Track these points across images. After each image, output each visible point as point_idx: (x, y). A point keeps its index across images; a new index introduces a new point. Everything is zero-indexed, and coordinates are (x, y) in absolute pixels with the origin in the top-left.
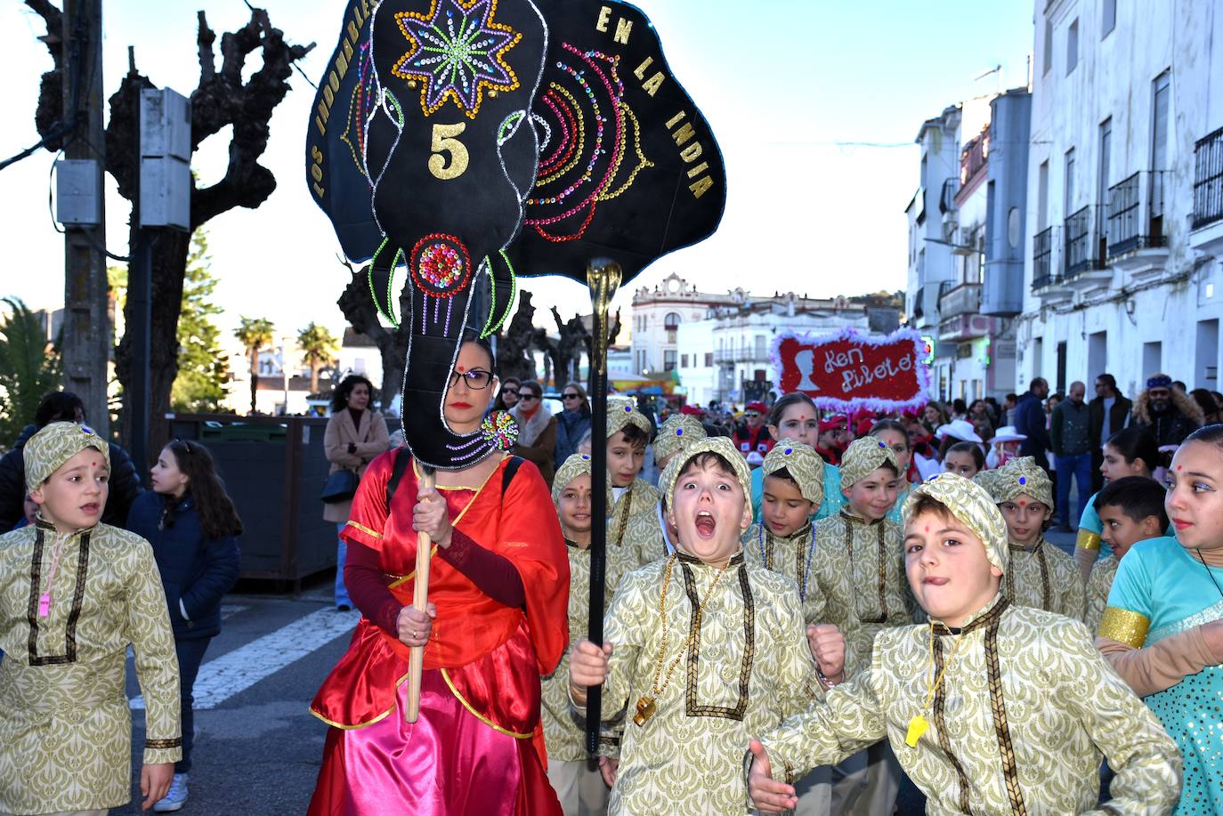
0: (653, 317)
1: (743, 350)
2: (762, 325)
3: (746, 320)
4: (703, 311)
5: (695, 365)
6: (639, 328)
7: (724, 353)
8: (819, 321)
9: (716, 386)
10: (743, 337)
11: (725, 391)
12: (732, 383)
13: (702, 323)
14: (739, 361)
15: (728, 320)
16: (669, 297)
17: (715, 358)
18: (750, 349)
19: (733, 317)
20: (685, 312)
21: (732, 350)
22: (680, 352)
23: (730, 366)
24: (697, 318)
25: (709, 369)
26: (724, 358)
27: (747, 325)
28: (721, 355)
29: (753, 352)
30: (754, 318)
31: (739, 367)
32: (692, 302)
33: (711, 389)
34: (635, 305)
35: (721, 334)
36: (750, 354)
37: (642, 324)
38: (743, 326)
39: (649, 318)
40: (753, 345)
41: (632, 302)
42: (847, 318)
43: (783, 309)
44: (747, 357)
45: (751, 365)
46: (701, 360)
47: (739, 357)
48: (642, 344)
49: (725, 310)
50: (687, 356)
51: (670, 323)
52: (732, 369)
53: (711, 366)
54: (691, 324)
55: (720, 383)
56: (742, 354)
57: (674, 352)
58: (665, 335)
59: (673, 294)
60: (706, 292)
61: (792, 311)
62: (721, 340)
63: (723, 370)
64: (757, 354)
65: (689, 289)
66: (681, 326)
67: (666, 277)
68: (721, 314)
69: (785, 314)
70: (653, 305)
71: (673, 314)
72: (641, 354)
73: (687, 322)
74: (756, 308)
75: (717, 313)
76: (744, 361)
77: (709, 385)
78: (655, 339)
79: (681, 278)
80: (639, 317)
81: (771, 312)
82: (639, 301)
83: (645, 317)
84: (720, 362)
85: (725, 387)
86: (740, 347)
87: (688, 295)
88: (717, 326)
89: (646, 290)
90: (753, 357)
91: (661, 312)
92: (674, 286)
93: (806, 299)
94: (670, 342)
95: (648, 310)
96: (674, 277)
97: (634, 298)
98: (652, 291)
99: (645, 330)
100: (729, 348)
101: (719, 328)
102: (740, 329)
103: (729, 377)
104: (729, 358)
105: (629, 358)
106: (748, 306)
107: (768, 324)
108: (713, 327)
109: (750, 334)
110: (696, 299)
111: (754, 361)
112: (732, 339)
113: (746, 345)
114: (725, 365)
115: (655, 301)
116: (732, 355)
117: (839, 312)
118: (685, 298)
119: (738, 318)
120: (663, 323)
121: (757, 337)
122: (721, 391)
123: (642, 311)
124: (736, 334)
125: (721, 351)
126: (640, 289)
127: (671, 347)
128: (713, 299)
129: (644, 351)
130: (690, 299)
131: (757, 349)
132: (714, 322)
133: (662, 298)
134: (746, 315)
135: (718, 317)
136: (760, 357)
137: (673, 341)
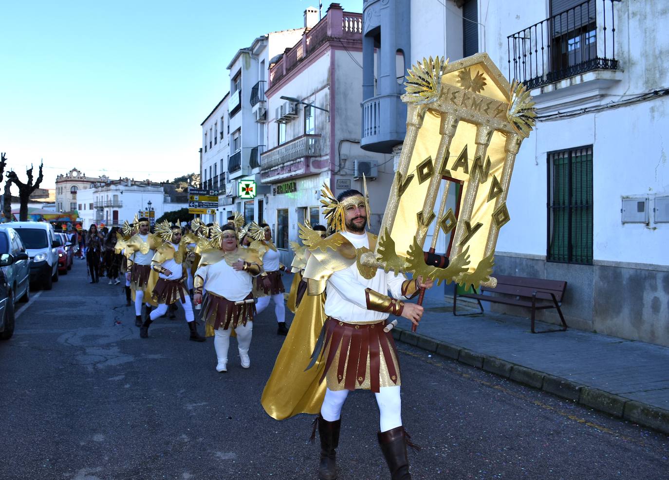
0: (65, 188)
1: (107, 201)
2: (117, 190)
3: (108, 188)
4: (88, 185)
5: (85, 209)
6: (59, 192)
7: (98, 203)
8: (142, 189)
9: (95, 219)
10: (107, 196)
11: (99, 220)
12: (102, 216)
13: (88, 190)
14: (105, 207)
15: (100, 188)
16: (72, 179)
17: (94, 206)
18: (111, 201)
19: (103, 187)
20: (80, 185)
21: (102, 202)
22: (78, 203)
23: (101, 209)
24: (85, 188)
25: (92, 211)
26: (98, 205)
27: (109, 190)
28: (97, 204)
29: (112, 202)
30: (112, 187)
31: (106, 209)
32: (83, 181)
33: (93, 220)
34: (57, 182)
35: (97, 195)
36: (111, 203)
37: (60, 191)
38: (107, 190)
39: (64, 188)
40: (112, 199)
41: (55, 181)
42: (154, 187)
43: (126, 184)
44: (109, 205)
45: (111, 208)
46: (88, 207)
47: (105, 205)
48: (60, 200)
49: (99, 184)
50: (81, 205)
51: (73, 190)
52: (102, 210)
53: (92, 209)
54: (83, 190)
55: (97, 217)
56: (107, 204)
57: (75, 204)
58: (70, 196)
59: (74, 177)
60: (90, 177)
61: (130, 184)
62: (97, 197)
63: (98, 210)
64: (114, 203)
65: (82, 175)
66: (78, 191)
67: (71, 170)
68: (97, 186)
69: (126, 186)
70: (65, 182)
71: (74, 186)
72: (60, 204)
73: (80, 190)
74: (113, 183)
75: (95, 185)
76: (108, 207)
77: (92, 218)
78: (67, 196)
79: (78, 170)
80: (59, 188)
81: (120, 184)
82: (59, 181)
83: (62, 188)
84: (96, 208)
85: (99, 219)
86: (106, 200)
87: (81, 178)
88: (95, 191)
89: (62, 176)
90: (112, 205)
91: (69, 185)
92: (75, 174)
93: (133, 181)
94: (73, 199)
95: (63, 185)
96: (75, 170)
97: (57, 179)
98: (65, 176)
99: (62, 194)
100: (101, 201)
101: (96, 192)
102: (106, 192)
103: (101, 214)
104: (101, 205)
105: (54, 206)
106: (109, 182)
107: (119, 190)
108: (93, 191)
109: (110, 195)
110: (85, 180)
111: (113, 207)
112: (102, 197)
113: (109, 199)
114: (99, 209)
115: (66, 181)
116: (102, 204)
117: (150, 185)
118: (80, 179)
119: (105, 187)
120: (70, 190)
121: (114, 195)
122: (97, 220)
123: (60, 185)
124: (104, 194)
125: (97, 202)
126: (59, 175)
127: (74, 201)
128: (92, 180)
129: (61, 203)
130: (82, 180)
131: (114, 201)
132: (94, 189)
133: (70, 179)
134: (109, 186)
135: (95, 187)
136: (116, 204)
137: (74, 198)
